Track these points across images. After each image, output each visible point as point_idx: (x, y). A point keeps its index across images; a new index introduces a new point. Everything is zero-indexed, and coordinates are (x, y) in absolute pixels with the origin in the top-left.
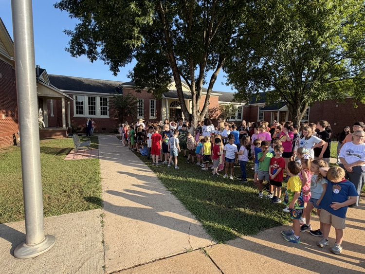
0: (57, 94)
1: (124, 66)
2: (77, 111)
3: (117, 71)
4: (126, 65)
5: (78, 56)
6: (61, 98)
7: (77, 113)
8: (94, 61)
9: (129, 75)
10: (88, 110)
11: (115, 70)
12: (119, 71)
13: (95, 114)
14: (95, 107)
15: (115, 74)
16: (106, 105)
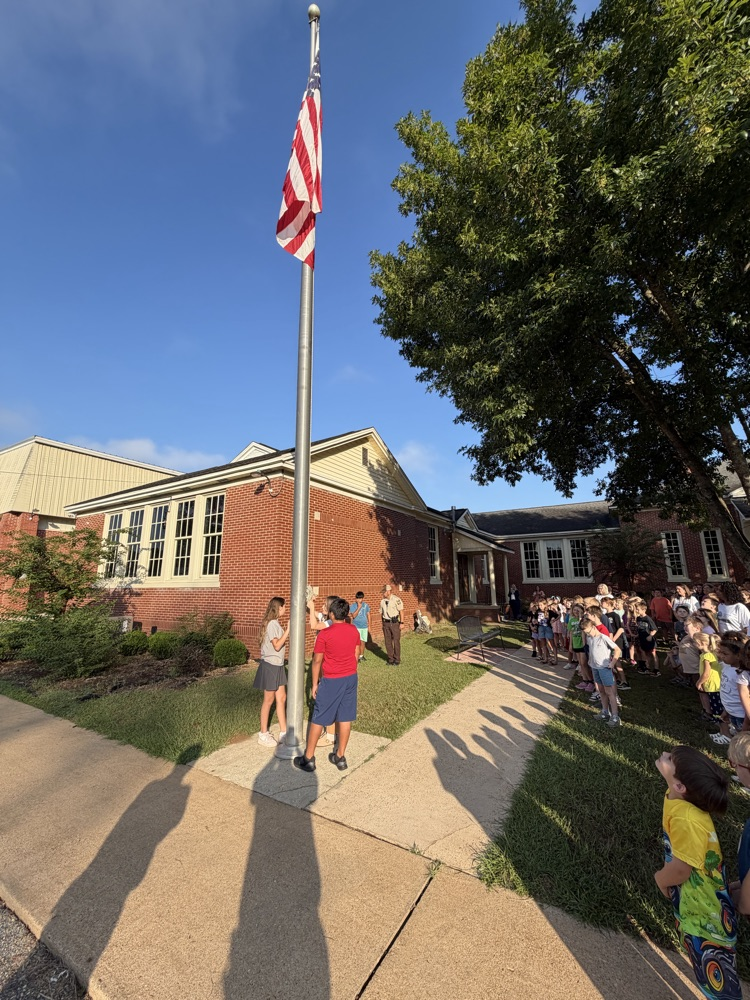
0: (479, 545)
1: (592, 473)
2: (528, 572)
3: (572, 488)
4: (595, 469)
5: (489, 482)
6: (486, 553)
7: (529, 576)
8: (517, 482)
9: (597, 488)
10: (548, 570)
11: (565, 486)
12: (576, 486)
13: (562, 576)
14: (561, 561)
15: (568, 494)
16: (585, 555)
